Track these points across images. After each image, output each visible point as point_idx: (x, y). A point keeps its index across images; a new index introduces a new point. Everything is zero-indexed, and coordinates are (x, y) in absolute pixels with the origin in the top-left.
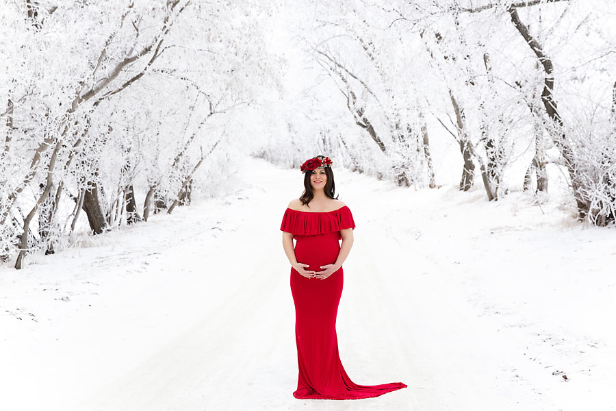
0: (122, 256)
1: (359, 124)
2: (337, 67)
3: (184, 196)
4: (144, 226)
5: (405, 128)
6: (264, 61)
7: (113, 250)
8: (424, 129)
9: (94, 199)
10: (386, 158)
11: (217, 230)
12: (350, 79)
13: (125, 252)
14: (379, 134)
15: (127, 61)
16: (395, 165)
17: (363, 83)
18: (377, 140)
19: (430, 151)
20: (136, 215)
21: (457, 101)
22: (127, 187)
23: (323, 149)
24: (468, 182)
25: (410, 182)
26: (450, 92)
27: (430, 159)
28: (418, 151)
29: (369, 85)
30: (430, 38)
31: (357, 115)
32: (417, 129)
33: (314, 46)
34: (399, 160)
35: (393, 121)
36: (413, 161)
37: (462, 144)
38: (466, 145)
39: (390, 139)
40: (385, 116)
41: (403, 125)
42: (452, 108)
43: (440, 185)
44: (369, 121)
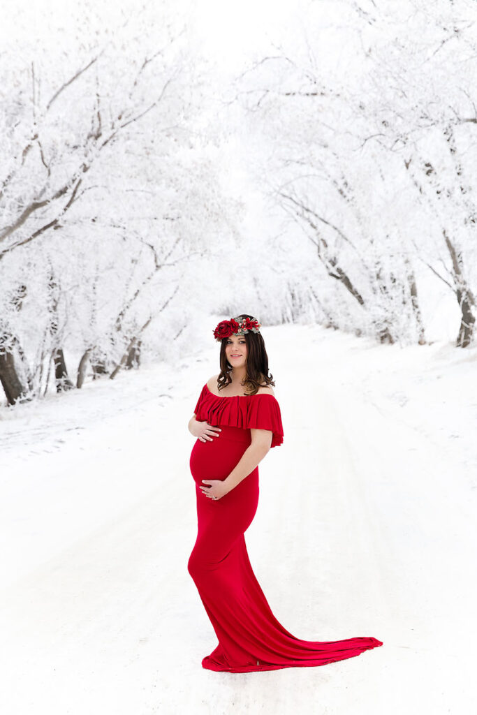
0: (38, 431)
1: (332, 275)
2: (305, 212)
3: (132, 359)
4: (76, 394)
5: (388, 277)
6: (211, 201)
7: (27, 424)
8: (411, 277)
9: (9, 366)
10: (365, 313)
11: (166, 398)
12: (321, 225)
13: (42, 426)
14: (356, 285)
15: (36, 206)
16: (376, 320)
17: (336, 229)
18: (354, 293)
19: (419, 303)
20: (67, 382)
21: (452, 242)
22: (53, 351)
23: (291, 305)
24: (466, 337)
25: (394, 338)
26: (444, 233)
27: (419, 313)
28: (404, 303)
29: (345, 230)
30: (418, 169)
31: (330, 265)
32: (402, 278)
33: (277, 188)
34: (380, 314)
35: (373, 270)
36: (399, 315)
37: (459, 294)
38: (464, 294)
39: (370, 292)
40: (364, 265)
41: (386, 273)
42: (446, 253)
43: (431, 341)
44: (344, 271)
